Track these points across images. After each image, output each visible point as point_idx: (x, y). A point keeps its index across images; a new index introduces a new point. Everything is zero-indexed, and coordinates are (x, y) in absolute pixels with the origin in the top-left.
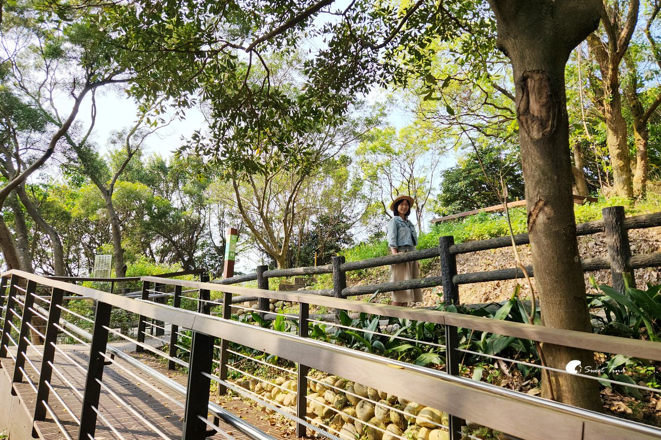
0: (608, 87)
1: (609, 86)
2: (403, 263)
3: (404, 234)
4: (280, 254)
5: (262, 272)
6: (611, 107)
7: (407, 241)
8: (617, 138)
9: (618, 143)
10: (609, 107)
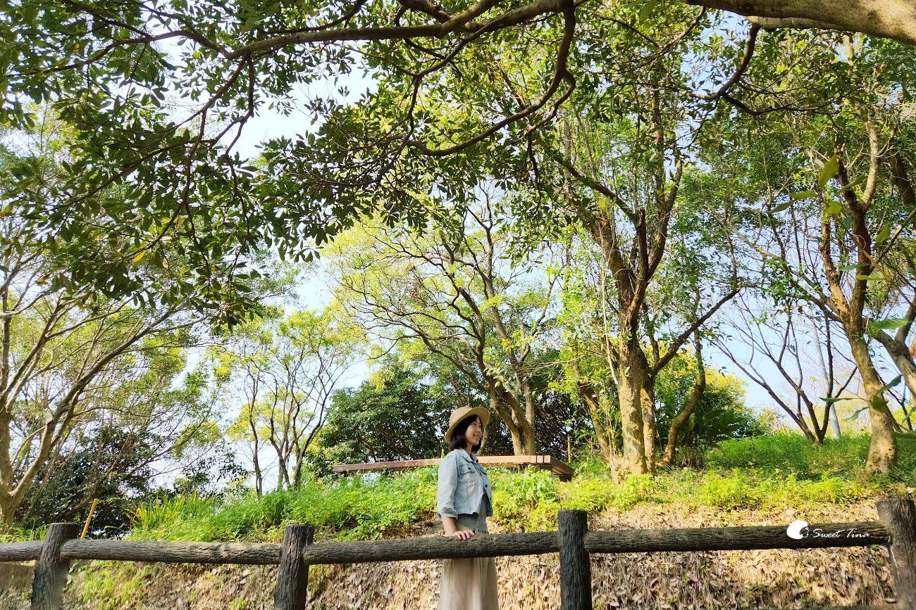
0: (627, 323)
1: (629, 321)
2: (467, 560)
3: (471, 489)
4: (12, 493)
5: (62, 542)
6: (629, 349)
7: (474, 506)
8: (632, 390)
9: (633, 398)
10: (627, 348)
